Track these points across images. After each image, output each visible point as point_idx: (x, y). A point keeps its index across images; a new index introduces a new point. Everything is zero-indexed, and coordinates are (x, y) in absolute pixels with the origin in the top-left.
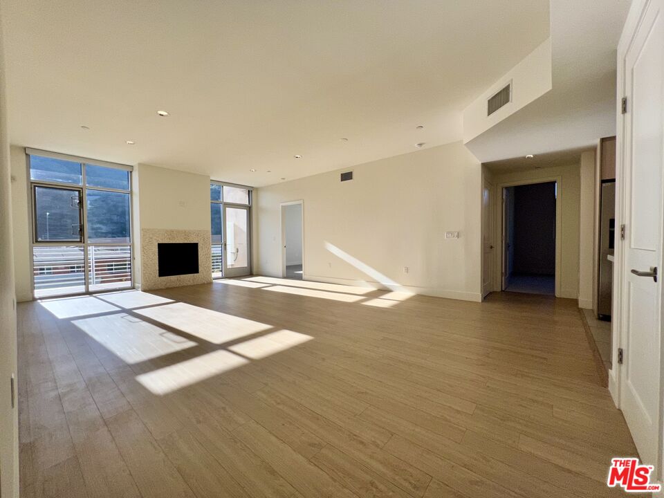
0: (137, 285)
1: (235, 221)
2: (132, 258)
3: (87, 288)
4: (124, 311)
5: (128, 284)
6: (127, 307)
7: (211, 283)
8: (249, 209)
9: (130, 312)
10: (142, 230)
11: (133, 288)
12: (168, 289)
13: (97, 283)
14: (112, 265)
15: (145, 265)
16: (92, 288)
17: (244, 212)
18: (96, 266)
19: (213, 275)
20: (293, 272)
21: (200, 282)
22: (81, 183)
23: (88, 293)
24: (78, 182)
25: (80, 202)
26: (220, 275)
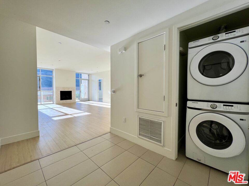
0: (54, 102)
1: (84, 85)
2: (53, 95)
3: (41, 103)
4: (50, 108)
5: (52, 102)
6: (51, 107)
8: (89, 80)
9: (52, 109)
10: (56, 87)
11: (53, 103)
12: (63, 104)
13: (44, 102)
14: (48, 97)
15: (56, 97)
16: (42, 103)
17: (87, 81)
18: (43, 97)
19: (76, 100)
20: (100, 100)
21: (72, 102)
22: (40, 74)
23: (41, 104)
24: (39, 74)
25: (40, 80)
26: (79, 100)
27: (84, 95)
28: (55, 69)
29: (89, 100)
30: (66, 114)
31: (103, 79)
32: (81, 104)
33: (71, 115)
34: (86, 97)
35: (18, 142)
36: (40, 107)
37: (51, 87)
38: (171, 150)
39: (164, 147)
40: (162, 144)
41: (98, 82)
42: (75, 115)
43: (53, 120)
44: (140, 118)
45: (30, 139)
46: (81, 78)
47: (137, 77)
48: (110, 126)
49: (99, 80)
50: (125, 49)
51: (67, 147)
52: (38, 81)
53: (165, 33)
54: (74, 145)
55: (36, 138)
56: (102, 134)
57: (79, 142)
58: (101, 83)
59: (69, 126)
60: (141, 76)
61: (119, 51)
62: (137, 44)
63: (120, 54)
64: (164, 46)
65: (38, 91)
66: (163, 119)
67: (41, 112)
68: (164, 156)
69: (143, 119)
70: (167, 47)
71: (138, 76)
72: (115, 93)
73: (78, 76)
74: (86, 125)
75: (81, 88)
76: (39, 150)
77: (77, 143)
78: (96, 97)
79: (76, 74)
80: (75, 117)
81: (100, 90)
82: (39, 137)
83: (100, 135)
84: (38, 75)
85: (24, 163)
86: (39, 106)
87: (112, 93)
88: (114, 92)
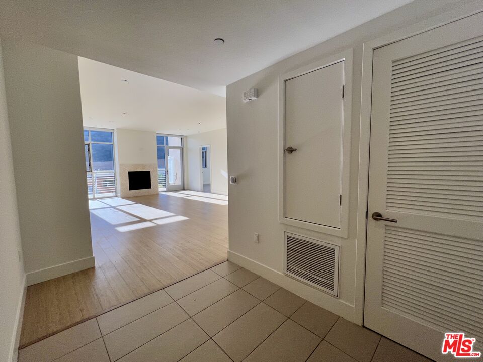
0: (118, 195)
1: (173, 158)
2: (115, 177)
3: (94, 196)
4: (111, 207)
5: (114, 194)
6: (113, 205)
7: (158, 194)
8: (182, 149)
9: (114, 207)
10: (120, 165)
11: (117, 196)
12: (135, 197)
13: (98, 193)
14: (106, 181)
15: (122, 184)
16: (96, 196)
17: (179, 151)
19: (160, 189)
20: (206, 188)
21: (152, 194)
22: (89, 141)
23: (94, 198)
24: (87, 140)
25: (89, 151)
26: (164, 189)
27: (174, 179)
28: (117, 129)
29: (184, 189)
30: (142, 220)
31: (209, 146)
32: (168, 196)
33: (150, 221)
34: (179, 182)
35: (58, 280)
36: (92, 205)
37: (111, 161)
38: (354, 306)
39: (338, 298)
40: (335, 293)
41: (201, 151)
42: (160, 222)
43: (119, 232)
44: (288, 236)
45: (78, 273)
46: (167, 144)
47: (283, 152)
48: (227, 246)
49: (203, 149)
50: (258, 93)
51: (147, 291)
52: (86, 153)
53: (344, 59)
54: (159, 287)
55: (88, 272)
56: (213, 264)
57: (169, 282)
58: (205, 152)
59: (148, 246)
60: (292, 151)
61: (245, 97)
62: (283, 82)
63: (247, 102)
64: (342, 88)
65: (87, 173)
66: (339, 243)
67: (94, 215)
68: (339, 317)
69: (295, 238)
70: (348, 91)
71: (285, 151)
72: (236, 184)
73: (162, 140)
74: (182, 244)
75: (169, 165)
76: (96, 297)
77: (165, 284)
78: (198, 183)
79: (157, 136)
80: (159, 226)
81: (206, 167)
82: (93, 268)
83: (210, 265)
84: (85, 142)
85: (70, 324)
86: (90, 202)
87: (231, 183)
88: (235, 180)
